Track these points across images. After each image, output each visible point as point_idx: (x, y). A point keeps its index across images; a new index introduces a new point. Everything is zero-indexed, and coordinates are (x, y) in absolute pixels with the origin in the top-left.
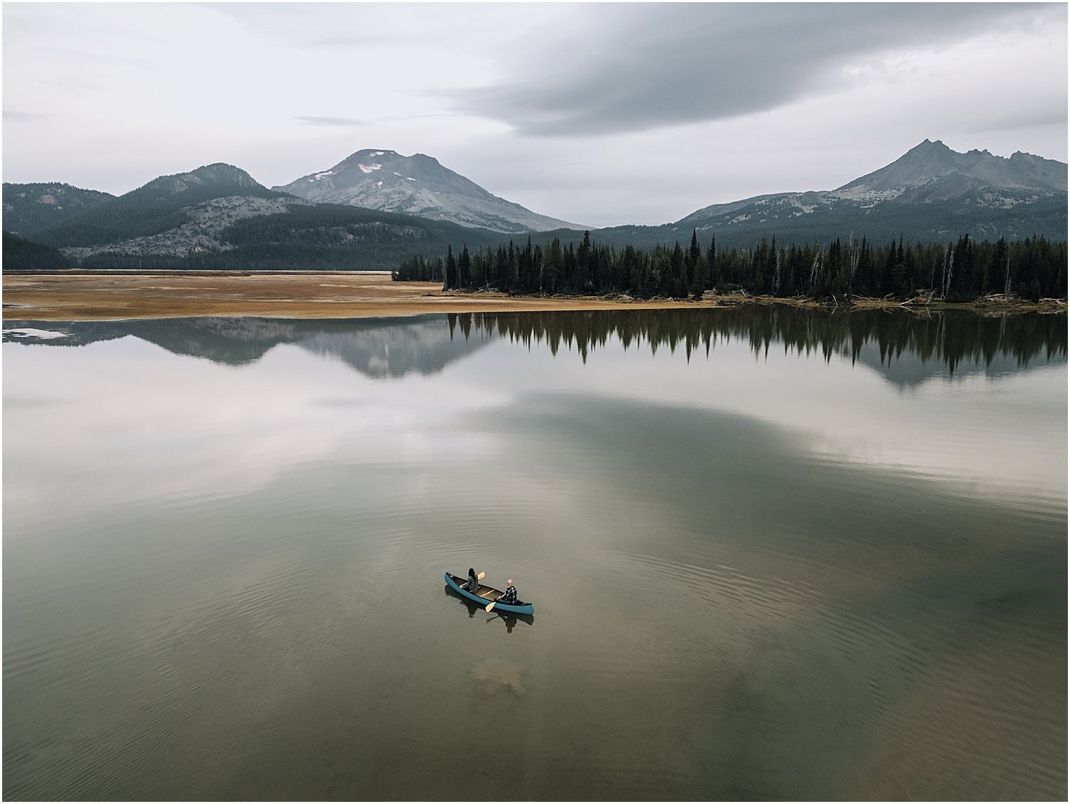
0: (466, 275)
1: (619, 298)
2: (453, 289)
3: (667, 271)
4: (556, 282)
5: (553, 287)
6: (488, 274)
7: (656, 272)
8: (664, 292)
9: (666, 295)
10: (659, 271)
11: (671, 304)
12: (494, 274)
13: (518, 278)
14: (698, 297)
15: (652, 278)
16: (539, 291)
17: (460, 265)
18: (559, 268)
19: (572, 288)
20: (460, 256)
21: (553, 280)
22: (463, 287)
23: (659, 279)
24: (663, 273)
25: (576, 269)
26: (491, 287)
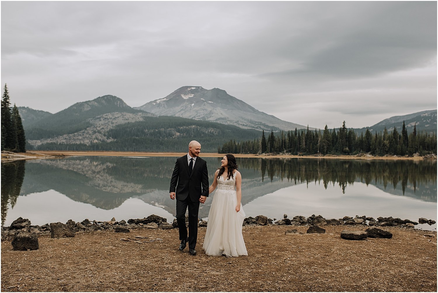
0: (272, 146)
1: (364, 156)
2: (265, 153)
3: (392, 142)
4: (327, 148)
5: (325, 151)
6: (285, 146)
7: (387, 142)
8: (391, 153)
9: (393, 154)
10: (388, 141)
11: (395, 158)
12: (288, 146)
13: (305, 146)
14: (411, 155)
15: (384, 145)
16: (317, 153)
17: (269, 140)
18: (328, 141)
19: (337, 151)
20: (269, 136)
21: (325, 147)
22: (270, 152)
23: (388, 145)
24: (390, 143)
25: (338, 141)
26: (287, 152)
